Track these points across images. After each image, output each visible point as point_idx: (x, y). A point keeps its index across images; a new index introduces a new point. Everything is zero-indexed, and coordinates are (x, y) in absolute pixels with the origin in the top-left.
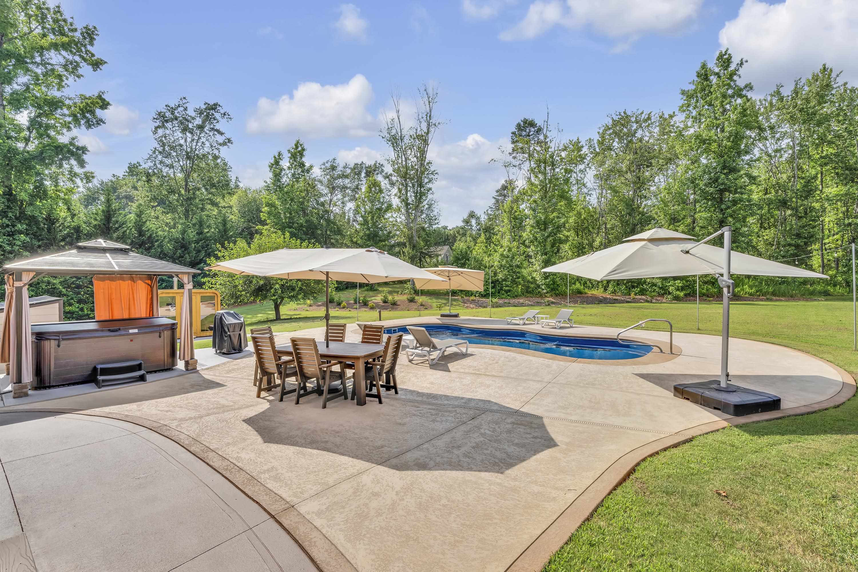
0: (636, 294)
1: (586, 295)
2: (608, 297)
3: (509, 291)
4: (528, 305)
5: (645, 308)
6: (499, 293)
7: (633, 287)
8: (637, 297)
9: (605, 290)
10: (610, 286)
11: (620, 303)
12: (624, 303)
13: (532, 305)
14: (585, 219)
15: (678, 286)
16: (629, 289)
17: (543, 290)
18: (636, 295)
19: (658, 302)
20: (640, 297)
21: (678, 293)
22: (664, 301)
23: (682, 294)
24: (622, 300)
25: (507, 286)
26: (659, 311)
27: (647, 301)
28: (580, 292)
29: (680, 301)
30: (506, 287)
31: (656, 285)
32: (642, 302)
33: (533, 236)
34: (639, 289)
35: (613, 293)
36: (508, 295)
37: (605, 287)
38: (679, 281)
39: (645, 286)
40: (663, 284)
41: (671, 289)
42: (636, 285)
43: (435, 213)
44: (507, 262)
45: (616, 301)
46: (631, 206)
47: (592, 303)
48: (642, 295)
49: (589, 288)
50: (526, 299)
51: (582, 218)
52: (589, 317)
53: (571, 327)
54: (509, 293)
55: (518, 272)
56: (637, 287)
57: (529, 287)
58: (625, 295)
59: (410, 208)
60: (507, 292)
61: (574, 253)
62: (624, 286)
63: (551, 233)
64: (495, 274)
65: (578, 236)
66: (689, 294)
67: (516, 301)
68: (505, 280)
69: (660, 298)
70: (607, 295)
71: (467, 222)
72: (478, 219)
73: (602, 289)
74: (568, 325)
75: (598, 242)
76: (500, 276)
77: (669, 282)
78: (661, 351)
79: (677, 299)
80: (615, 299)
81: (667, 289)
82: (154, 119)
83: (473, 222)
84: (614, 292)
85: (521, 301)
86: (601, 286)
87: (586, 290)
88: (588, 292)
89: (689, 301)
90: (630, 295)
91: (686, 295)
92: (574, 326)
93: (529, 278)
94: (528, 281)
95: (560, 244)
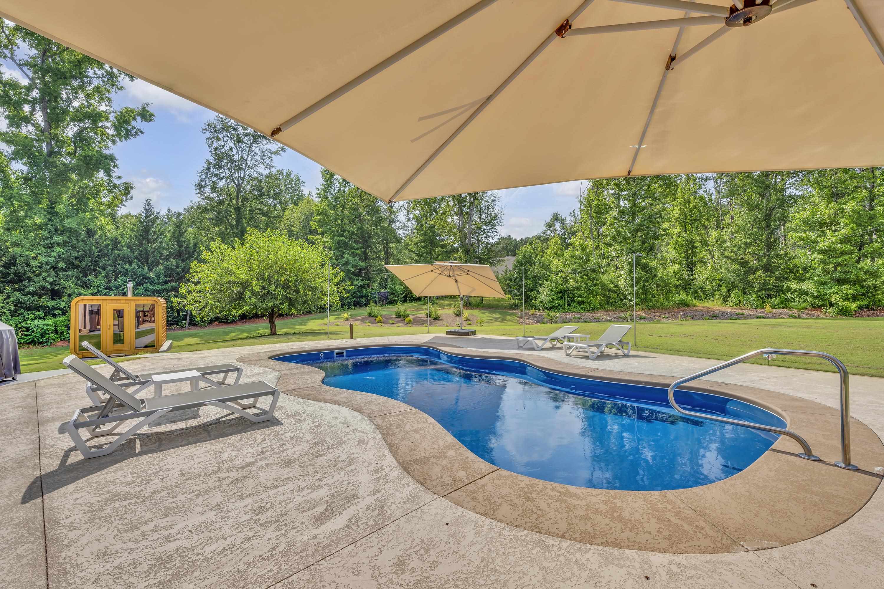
0: (773, 306)
1: (694, 309)
2: (729, 310)
3: (583, 302)
4: (607, 321)
5: (785, 326)
6: (569, 305)
7: (769, 296)
8: (774, 311)
9: (725, 301)
10: (732, 295)
11: (746, 318)
12: (752, 318)
13: (610, 321)
14: (695, 207)
15: (846, 294)
16: (763, 299)
17: (630, 301)
18: (774, 308)
19: (812, 317)
20: (780, 311)
21: (847, 304)
22: (822, 316)
23: (854, 306)
24: (750, 315)
25: (580, 296)
26: (812, 330)
27: (792, 316)
28: (685, 304)
29: (851, 316)
30: (578, 297)
31: (807, 294)
32: (783, 318)
33: (616, 230)
34: (778, 300)
35: (736, 305)
36: (581, 308)
37: (725, 297)
38: (848, 287)
39: (789, 295)
40: (819, 292)
41: (833, 298)
42: (773, 293)
43: (496, 211)
44: (580, 265)
45: (740, 316)
46: (764, 182)
47: (701, 318)
48: (783, 307)
49: (700, 299)
50: (605, 313)
51: (691, 207)
52: (680, 339)
53: (625, 356)
54: (582, 306)
55: (594, 279)
56: (776, 297)
57: (609, 298)
58: (757, 307)
59: (464, 206)
60: (579, 303)
61: (680, 254)
62: (755, 296)
63: (640, 225)
64: (565, 281)
65: (686, 231)
66: (867, 306)
67: (590, 315)
68: (578, 288)
69: (814, 312)
70: (728, 308)
71: (549, 226)
72: (563, 221)
73: (721, 300)
74: (619, 352)
75: (713, 237)
76: (572, 283)
77: (831, 288)
78: (808, 452)
79: (844, 313)
80: (739, 314)
81: (827, 299)
82: (204, 130)
83: (558, 225)
84: (739, 304)
85: (598, 315)
86: (717, 296)
87: (696, 302)
88: (699, 304)
89: (868, 316)
90: (763, 308)
91: (860, 308)
92: (632, 353)
93: (612, 286)
94: (609, 290)
95: (655, 239)
